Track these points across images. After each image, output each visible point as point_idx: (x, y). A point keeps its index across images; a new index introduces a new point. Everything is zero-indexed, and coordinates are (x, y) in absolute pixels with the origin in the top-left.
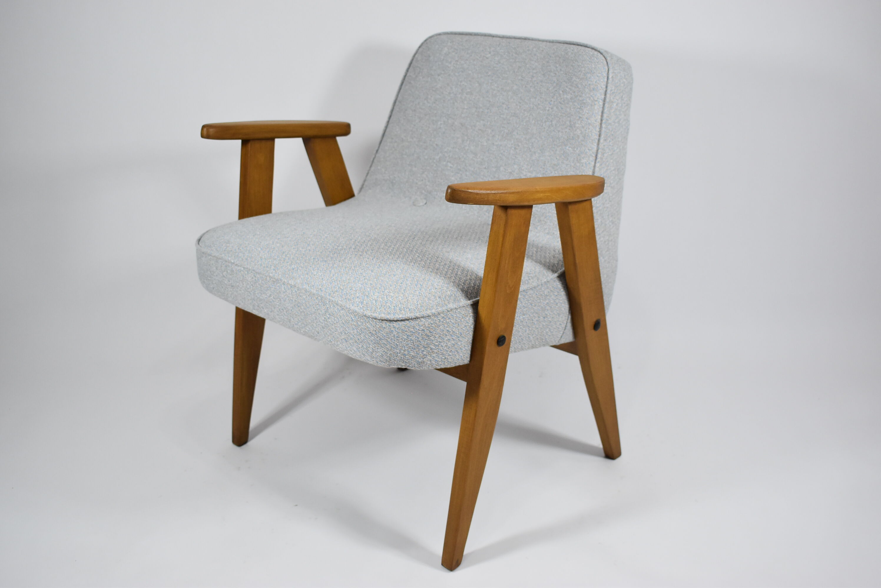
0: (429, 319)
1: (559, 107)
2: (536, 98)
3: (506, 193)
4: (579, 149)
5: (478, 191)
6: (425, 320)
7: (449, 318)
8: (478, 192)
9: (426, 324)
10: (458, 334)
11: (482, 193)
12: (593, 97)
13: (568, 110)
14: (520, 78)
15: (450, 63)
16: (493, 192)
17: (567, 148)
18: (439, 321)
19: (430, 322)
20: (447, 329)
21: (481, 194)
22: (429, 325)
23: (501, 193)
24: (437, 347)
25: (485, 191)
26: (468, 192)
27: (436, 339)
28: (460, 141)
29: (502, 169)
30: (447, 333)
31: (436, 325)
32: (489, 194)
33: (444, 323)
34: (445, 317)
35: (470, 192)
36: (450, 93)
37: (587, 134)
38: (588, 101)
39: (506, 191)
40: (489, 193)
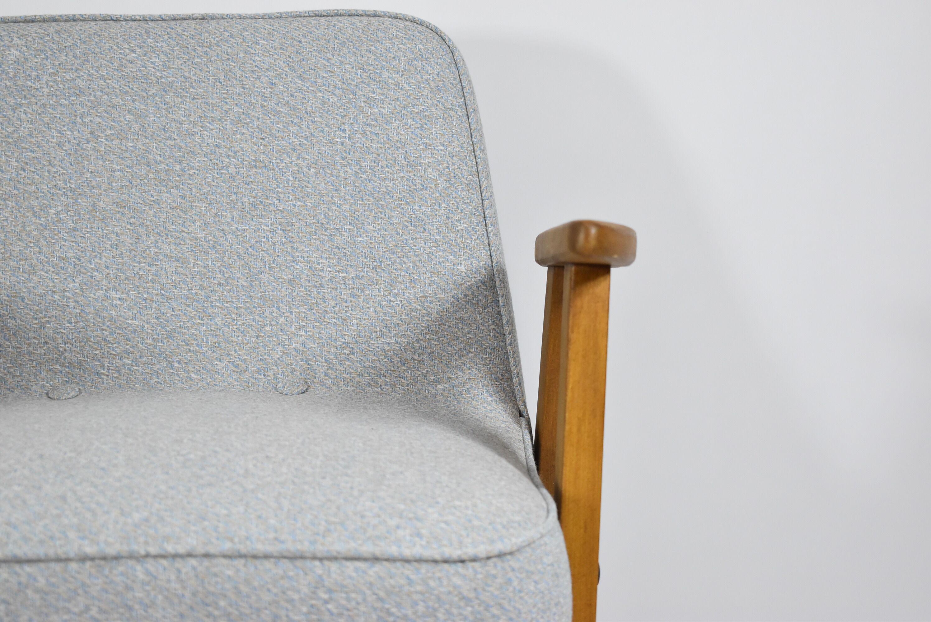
1: (368, 133)
2: (299, 125)
4: (444, 205)
12: (442, 104)
13: (393, 135)
14: (239, 90)
15: (38, 79)
17: (416, 207)
28: (126, 239)
29: (265, 278)
36: (60, 144)
37: (452, 175)
38: (435, 111)
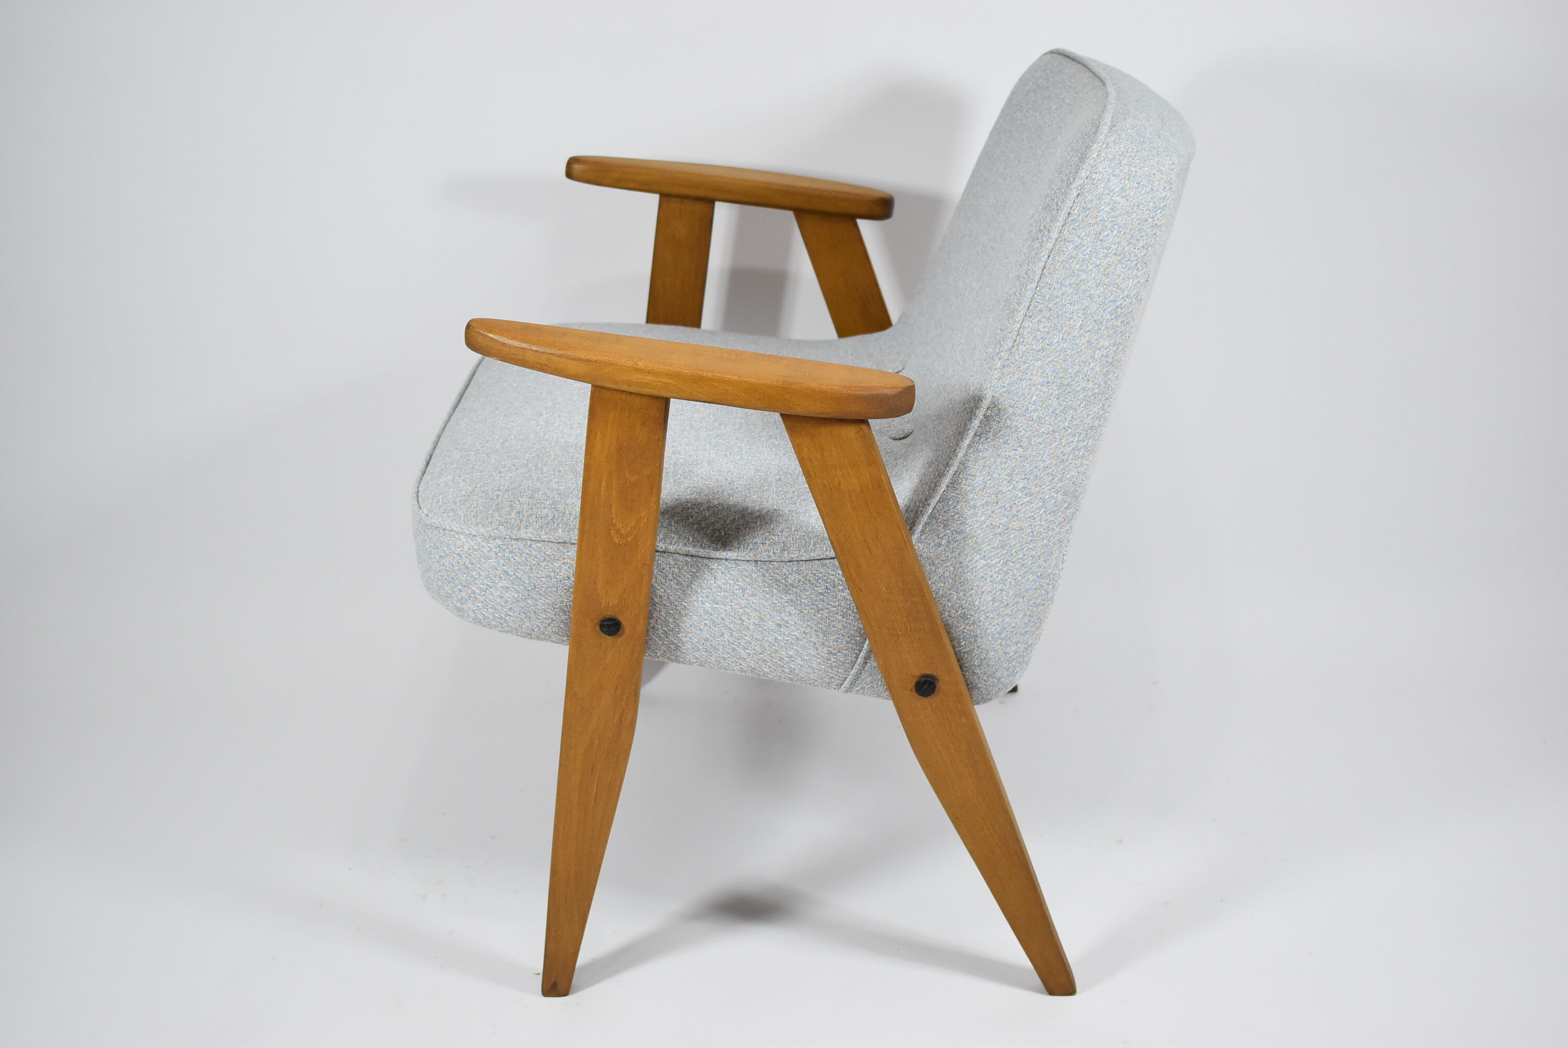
0: (472, 541)
3: (561, 356)
5: (506, 340)
6: (465, 540)
7: (511, 552)
8: (506, 342)
9: (465, 546)
10: (527, 585)
11: (512, 345)
16: (535, 348)
18: (489, 549)
19: (473, 546)
20: (505, 568)
21: (510, 346)
22: (470, 549)
23: (550, 354)
24: (484, 593)
25: (518, 343)
26: (487, 336)
27: (481, 577)
30: (502, 575)
31: (482, 554)
32: (526, 350)
33: (499, 556)
34: (504, 547)
35: (491, 338)
39: (560, 352)
40: (525, 348)
